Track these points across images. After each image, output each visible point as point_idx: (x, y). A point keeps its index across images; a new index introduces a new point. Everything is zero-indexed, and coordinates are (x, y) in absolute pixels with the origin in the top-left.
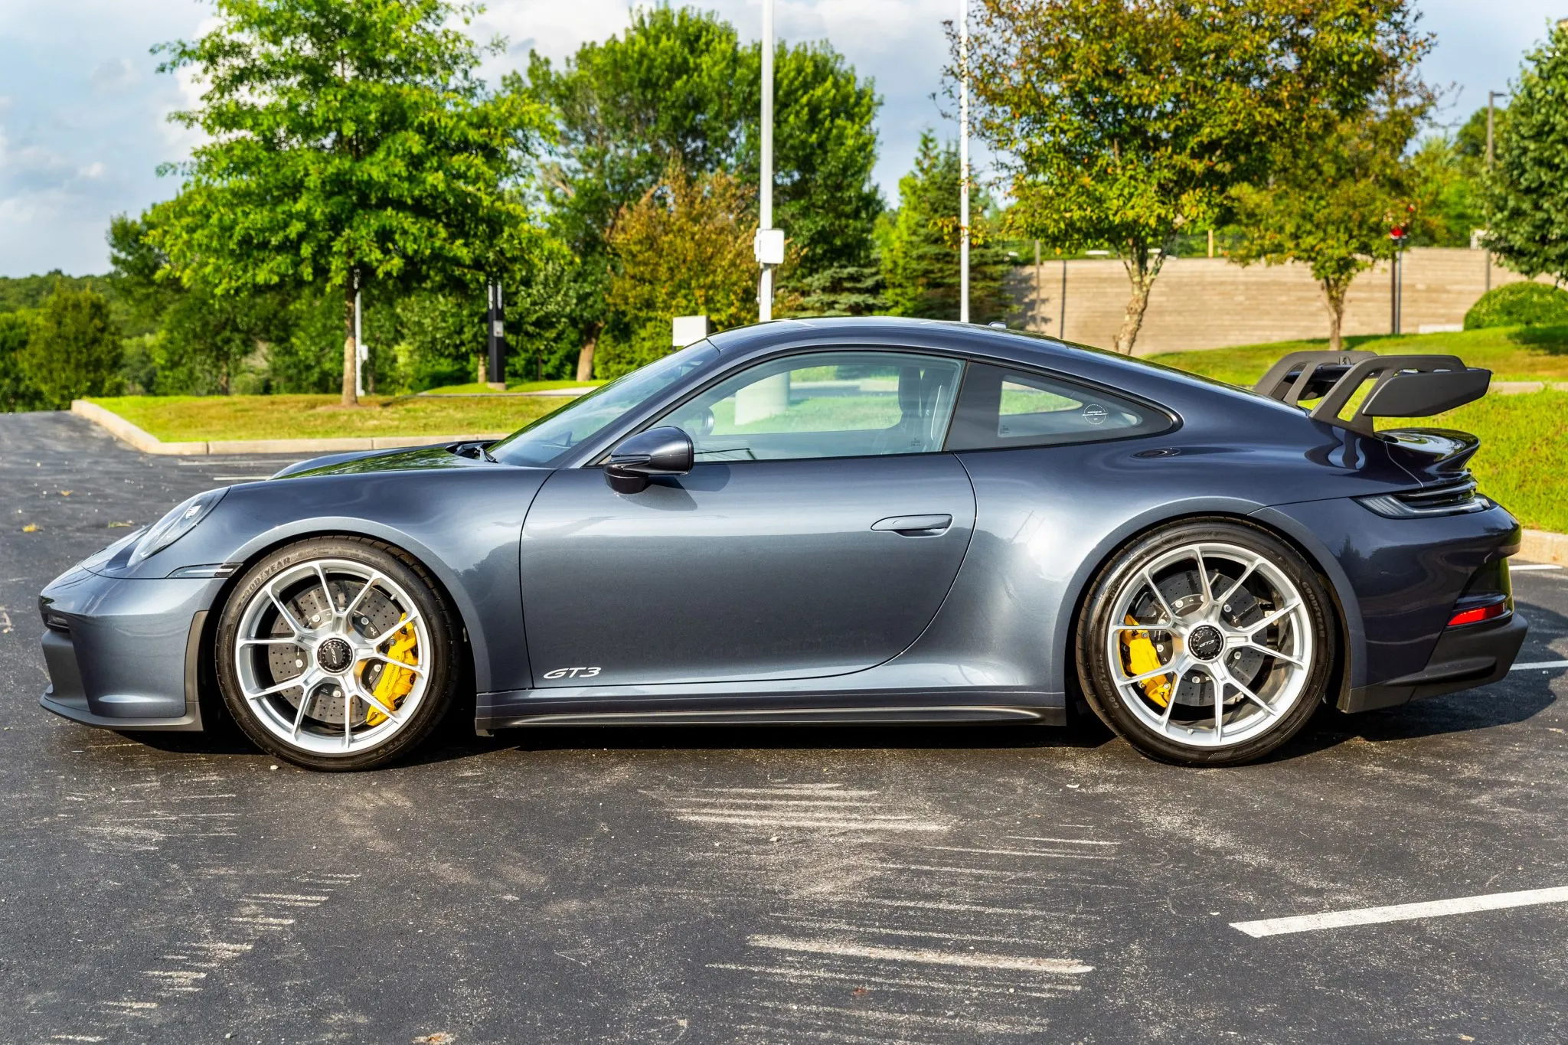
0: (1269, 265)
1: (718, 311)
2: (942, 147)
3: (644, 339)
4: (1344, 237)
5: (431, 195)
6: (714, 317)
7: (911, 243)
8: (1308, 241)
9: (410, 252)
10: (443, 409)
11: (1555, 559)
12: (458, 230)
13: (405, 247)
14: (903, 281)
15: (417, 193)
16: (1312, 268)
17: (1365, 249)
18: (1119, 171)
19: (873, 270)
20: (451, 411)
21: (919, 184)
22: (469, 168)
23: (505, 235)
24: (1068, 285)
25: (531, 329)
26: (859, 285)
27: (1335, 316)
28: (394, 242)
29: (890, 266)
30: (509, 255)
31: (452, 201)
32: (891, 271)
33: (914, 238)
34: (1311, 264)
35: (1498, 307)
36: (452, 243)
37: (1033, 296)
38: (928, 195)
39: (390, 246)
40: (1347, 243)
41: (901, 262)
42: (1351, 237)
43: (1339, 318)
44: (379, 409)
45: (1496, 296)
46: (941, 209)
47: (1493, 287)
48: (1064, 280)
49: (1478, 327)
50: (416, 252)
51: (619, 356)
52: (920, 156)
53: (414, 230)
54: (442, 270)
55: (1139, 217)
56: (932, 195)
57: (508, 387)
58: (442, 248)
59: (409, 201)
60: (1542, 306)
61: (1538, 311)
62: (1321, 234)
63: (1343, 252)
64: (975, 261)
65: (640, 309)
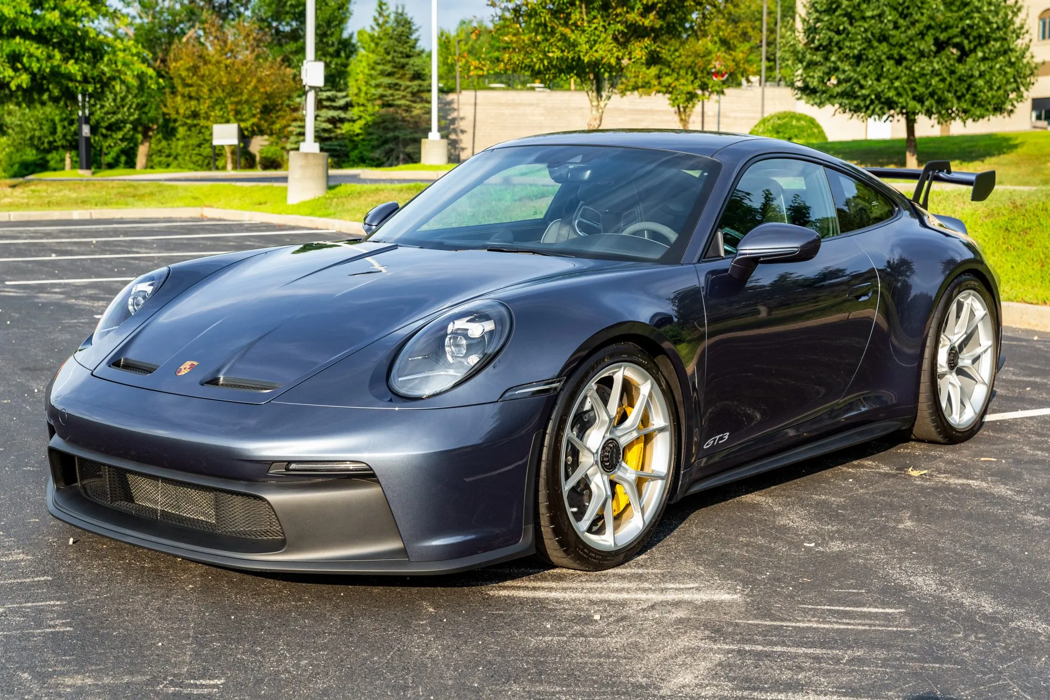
0: (641, 96)
1: (243, 121)
2: (392, 9)
3: (178, 140)
4: (691, 78)
5: (49, 29)
6: (243, 125)
7: (371, 75)
8: (667, 80)
9: (34, 70)
10: (60, 191)
12: (70, 54)
13: (30, 66)
14: (365, 102)
15: (38, 26)
16: (670, 99)
17: (704, 87)
18: (585, 24)
19: (344, 94)
20: (67, 192)
21: (376, 34)
22: (78, 8)
23: (106, 59)
24: (478, 107)
25: (104, 131)
26: (334, 104)
28: (22, 63)
29: (356, 91)
31: (65, 34)
32: (356, 95)
33: (373, 72)
34: (668, 96)
35: (770, 128)
36: (67, 63)
37: (455, 115)
38: (382, 42)
39: (19, 66)
40: (693, 82)
41: (364, 89)
42: (696, 78)
44: (10, 190)
45: (769, 121)
46: (392, 52)
47: (766, 115)
48: (475, 104)
50: (39, 70)
51: (160, 151)
52: (377, 15)
53: (38, 53)
54: (59, 84)
55: (602, 58)
56: (385, 42)
57: (94, 173)
58: (58, 67)
59: (33, 32)
60: (798, 128)
61: (796, 131)
62: (675, 75)
63: (690, 88)
64: (416, 89)
65: (187, 118)
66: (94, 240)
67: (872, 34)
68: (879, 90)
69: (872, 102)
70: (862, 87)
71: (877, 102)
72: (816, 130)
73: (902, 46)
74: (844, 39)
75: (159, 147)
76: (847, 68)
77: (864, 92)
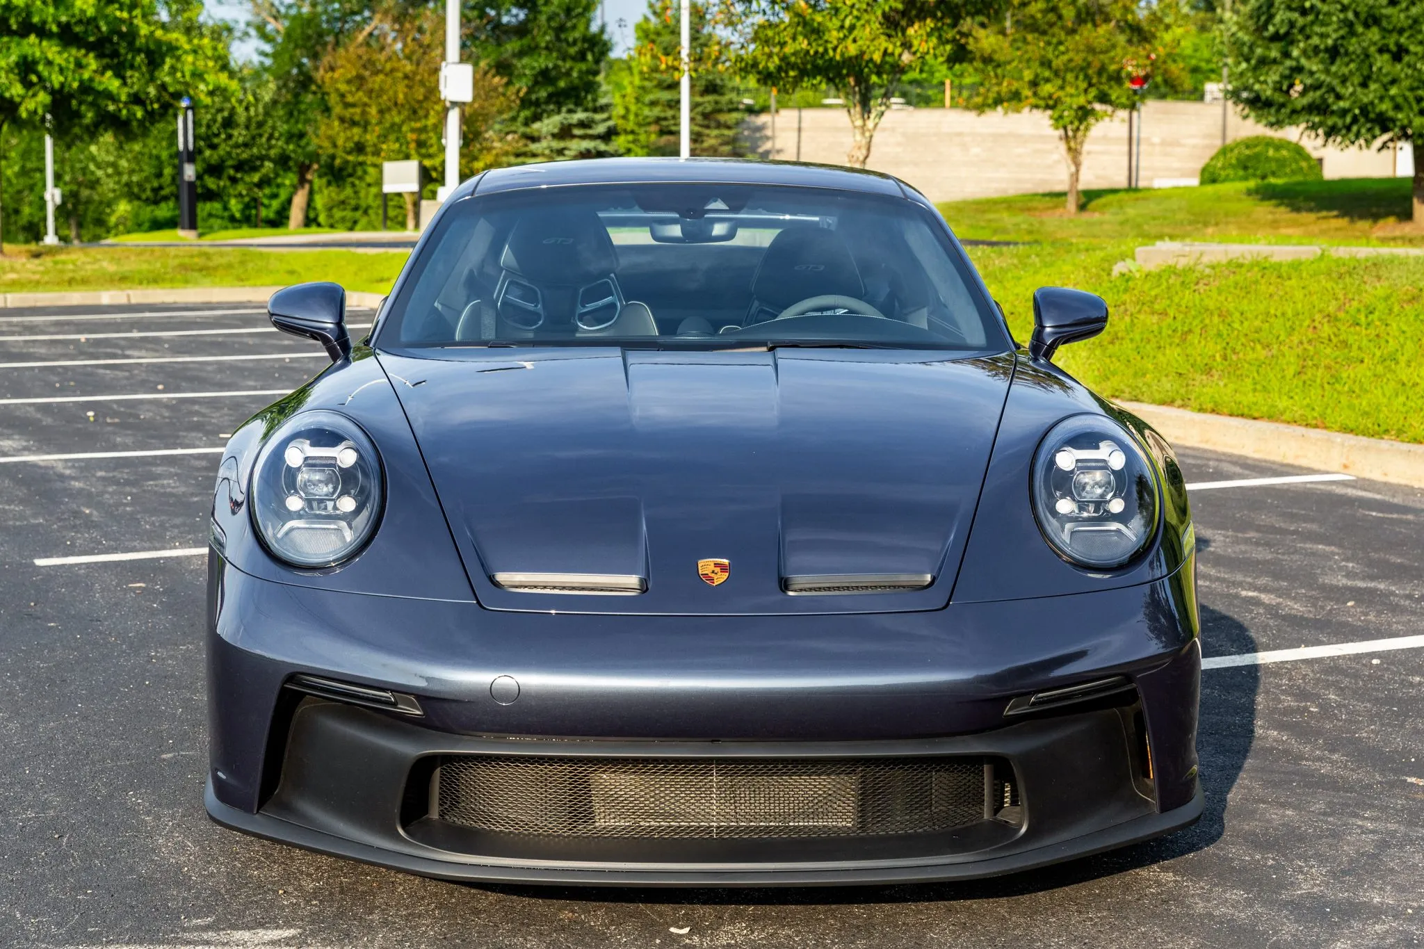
0: (1006, 113)
1: (430, 156)
3: (369, 185)
4: (1083, 85)
5: (80, 22)
7: (644, 88)
8: (1047, 89)
9: (57, 86)
11: (1346, 467)
12: (111, 61)
13: (50, 80)
14: (636, 129)
15: (64, 19)
16: (1051, 117)
17: (1103, 98)
19: (605, 116)
21: (652, 28)
24: (803, 134)
25: (232, 172)
26: (590, 132)
27: (1073, 169)
28: (38, 75)
30: (171, 90)
31: (104, 29)
32: (623, 117)
33: (647, 84)
34: (1049, 112)
35: (1234, 161)
36: (103, 75)
37: (768, 146)
40: (1086, 91)
41: (633, 108)
42: (1090, 85)
43: (1077, 171)
44: (24, 260)
45: (1232, 150)
47: (1229, 141)
48: (799, 130)
49: (1214, 181)
50: (62, 85)
51: (343, 202)
53: (59, 60)
54: (93, 104)
55: (862, 52)
57: (200, 235)
58: (91, 80)
59: (55, 29)
60: (1277, 160)
61: (1274, 166)
62: (1060, 82)
63: (1082, 100)
64: (709, 109)
65: (349, 153)
66: (83, 337)
67: (1356, 14)
68: (1365, 100)
69: (1355, 120)
70: (1339, 97)
71: (1362, 120)
72: (1304, 164)
73: (1401, 31)
74: (1313, 23)
75: (342, 197)
76: (1314, 68)
77: (1342, 104)
